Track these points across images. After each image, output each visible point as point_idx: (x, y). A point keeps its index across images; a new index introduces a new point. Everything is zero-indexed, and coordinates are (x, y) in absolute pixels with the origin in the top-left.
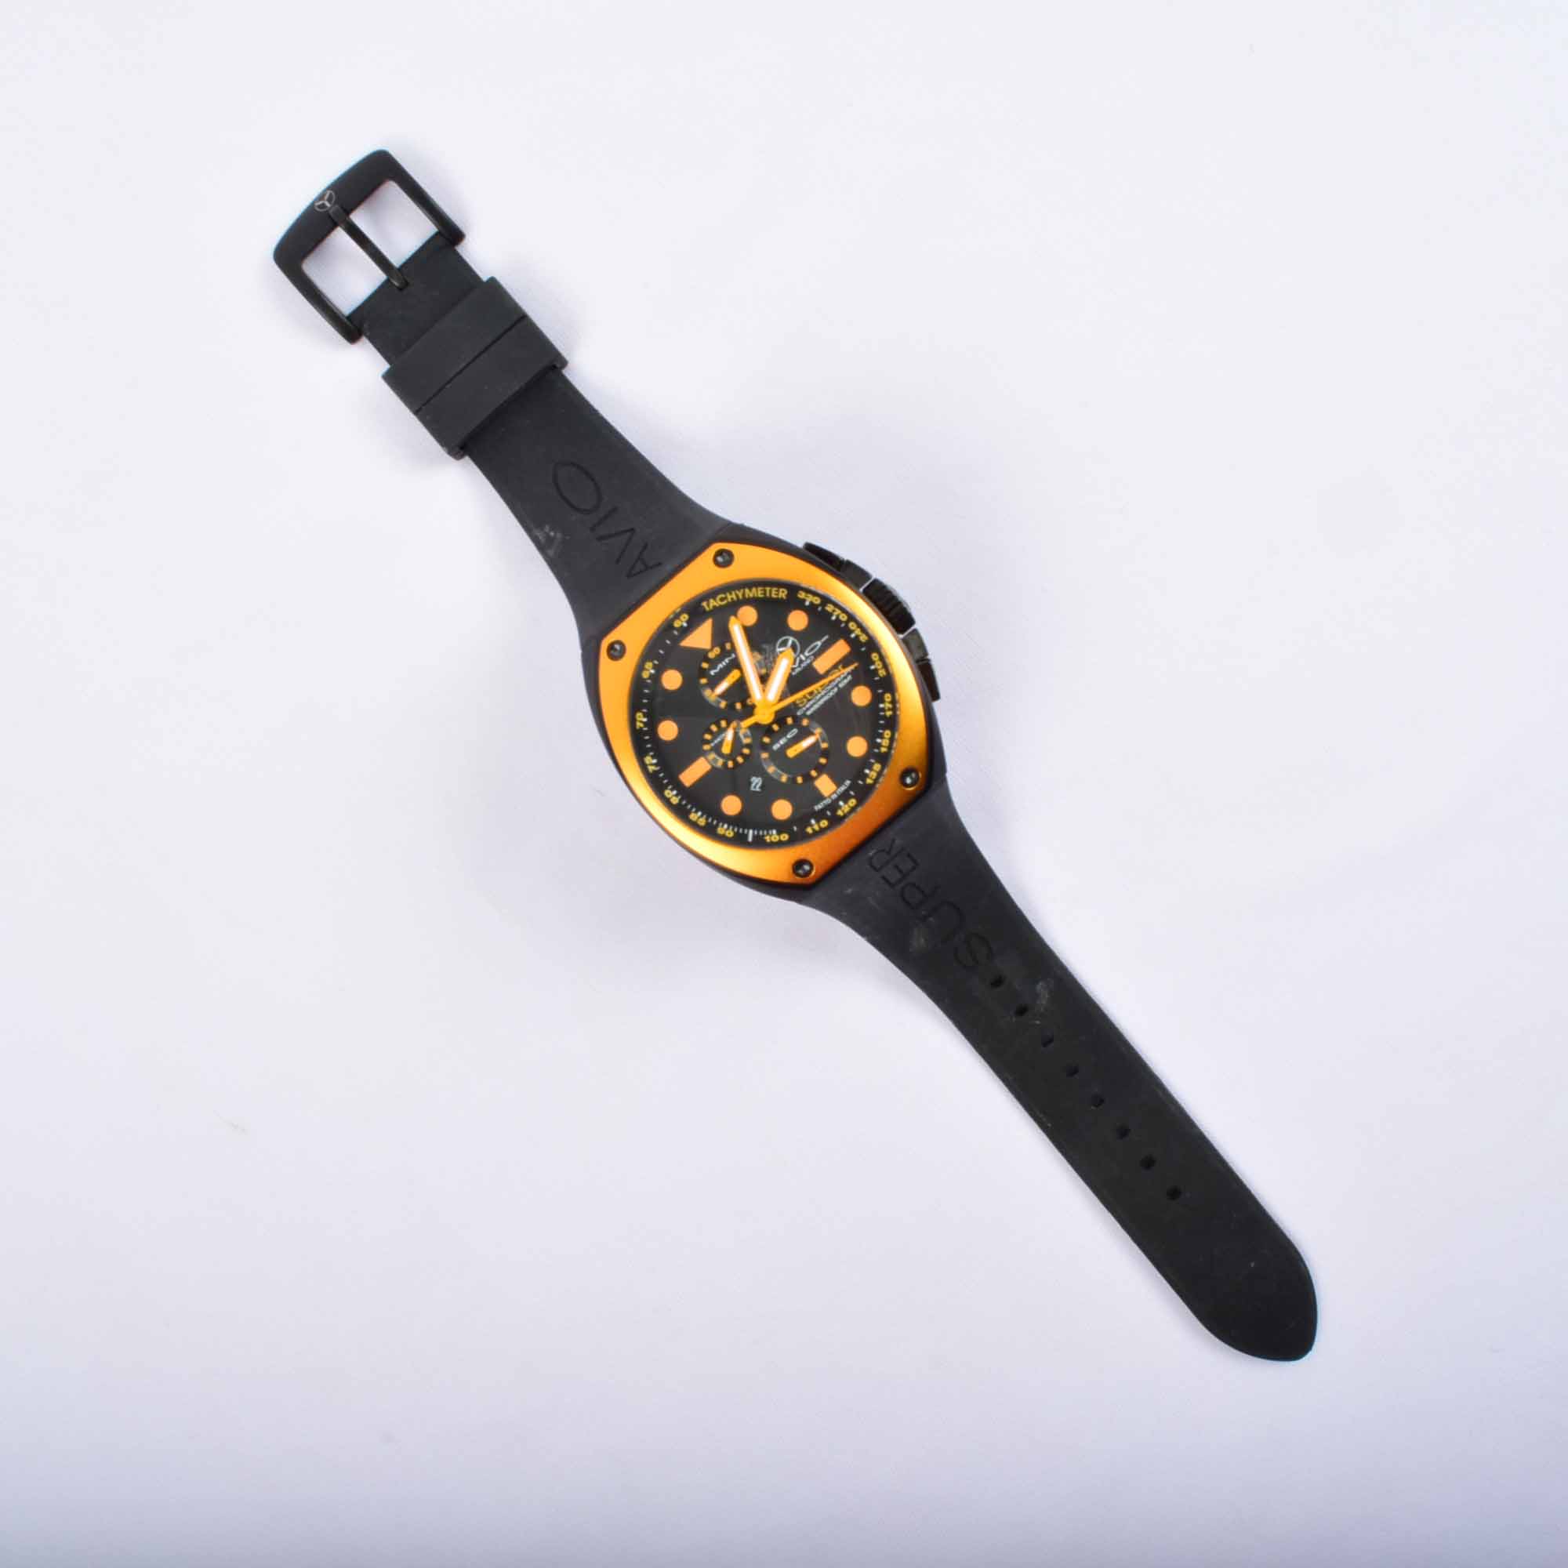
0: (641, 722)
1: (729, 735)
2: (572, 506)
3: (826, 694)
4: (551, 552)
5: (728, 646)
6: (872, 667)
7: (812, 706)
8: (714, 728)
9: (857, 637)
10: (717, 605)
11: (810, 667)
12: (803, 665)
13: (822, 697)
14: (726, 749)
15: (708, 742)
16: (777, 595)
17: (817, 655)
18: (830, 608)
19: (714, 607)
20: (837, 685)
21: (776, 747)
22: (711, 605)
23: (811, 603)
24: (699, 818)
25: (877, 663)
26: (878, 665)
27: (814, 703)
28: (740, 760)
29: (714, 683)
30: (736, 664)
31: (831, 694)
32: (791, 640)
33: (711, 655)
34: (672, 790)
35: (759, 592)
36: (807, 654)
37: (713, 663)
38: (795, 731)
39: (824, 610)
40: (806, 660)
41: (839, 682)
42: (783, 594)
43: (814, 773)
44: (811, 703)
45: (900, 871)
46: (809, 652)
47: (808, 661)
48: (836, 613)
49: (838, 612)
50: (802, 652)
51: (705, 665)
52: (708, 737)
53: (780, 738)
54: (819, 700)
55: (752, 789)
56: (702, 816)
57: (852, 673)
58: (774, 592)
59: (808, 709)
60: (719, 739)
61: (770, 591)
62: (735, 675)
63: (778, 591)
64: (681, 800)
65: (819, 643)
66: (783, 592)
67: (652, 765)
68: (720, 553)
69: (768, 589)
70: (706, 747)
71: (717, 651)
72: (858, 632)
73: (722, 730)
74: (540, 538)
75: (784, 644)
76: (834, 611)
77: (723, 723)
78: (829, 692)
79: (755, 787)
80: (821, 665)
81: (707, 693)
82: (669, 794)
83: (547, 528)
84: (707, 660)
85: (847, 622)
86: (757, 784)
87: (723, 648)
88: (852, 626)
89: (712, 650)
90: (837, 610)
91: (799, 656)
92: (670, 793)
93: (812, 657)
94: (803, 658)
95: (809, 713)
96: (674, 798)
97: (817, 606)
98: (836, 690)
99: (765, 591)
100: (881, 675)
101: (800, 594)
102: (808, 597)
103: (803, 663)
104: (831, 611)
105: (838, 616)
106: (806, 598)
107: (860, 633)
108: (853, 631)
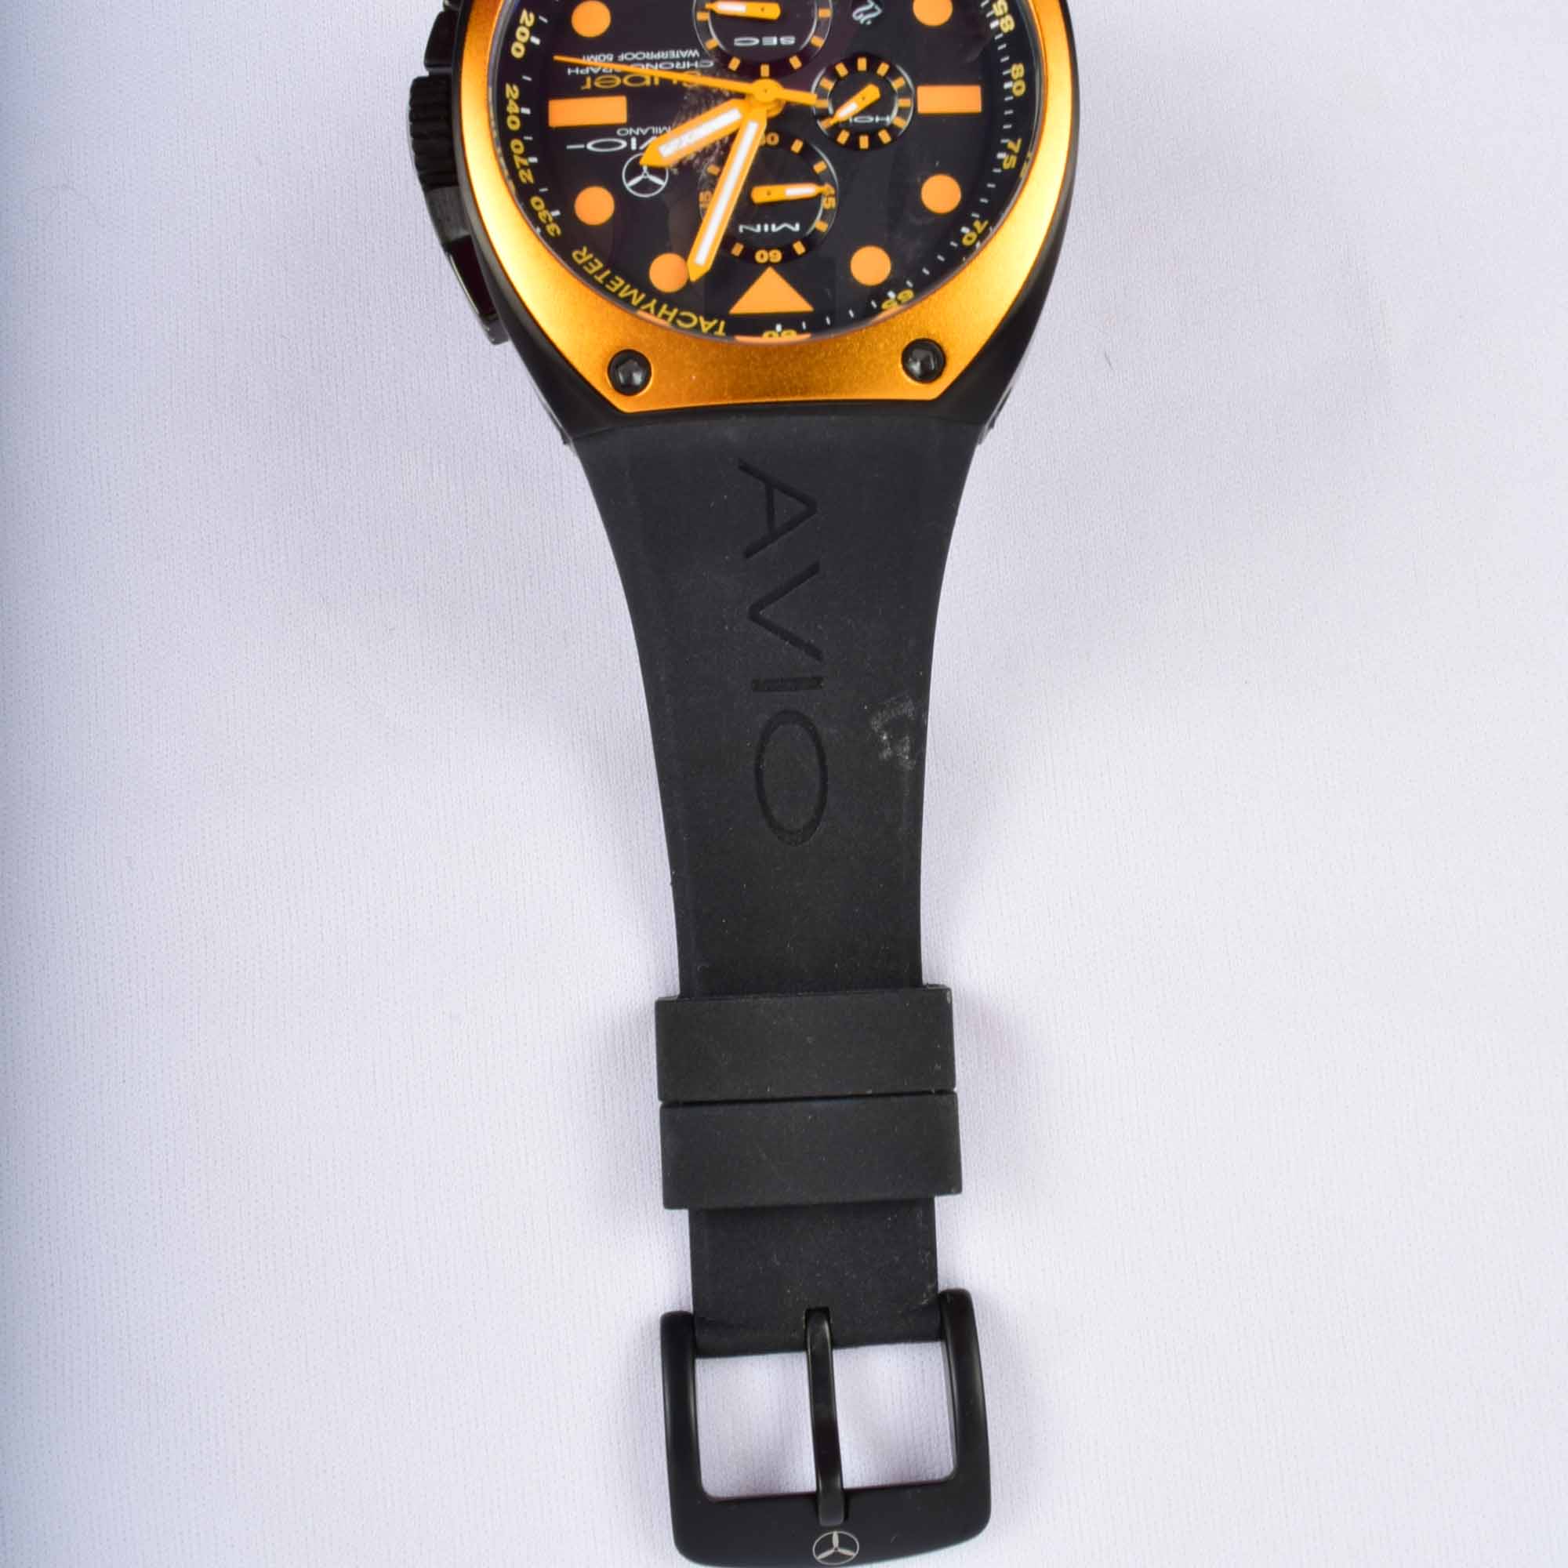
0: (972, 229)
1: (848, 110)
2: (822, 759)
4: (908, 709)
5: (738, 248)
6: (536, 41)
7: (681, 60)
8: (864, 142)
9: (520, 102)
10: (702, 319)
11: (634, 120)
12: (644, 132)
13: (653, 62)
14: (871, 93)
15: (892, 129)
16: (592, 260)
17: (609, 130)
18: (526, 176)
19: (709, 318)
20: (615, 62)
21: (789, 40)
22: (711, 324)
24: (999, 18)
25: (525, 39)
26: (523, 34)
27: (674, 61)
28: (862, 64)
29: (806, 209)
30: (746, 209)
31: (635, 56)
32: (629, 185)
33: (776, 256)
34: (1009, 92)
35: (617, 287)
36: (624, 144)
37: (783, 243)
38: (739, 42)
39: (539, 182)
40: (634, 135)
41: (608, 64)
42: (582, 255)
44: (677, 65)
46: (618, 144)
47: (630, 131)
48: (525, 162)
49: (518, 161)
50: (628, 152)
51: (799, 248)
52: (885, 137)
53: (770, 48)
54: (660, 61)
55: (879, 11)
56: (994, 18)
58: (595, 269)
59: (692, 60)
60: (871, 119)
61: (599, 273)
62: (762, 194)
63: (586, 263)
64: (1008, 65)
65: (590, 146)
66: (580, 257)
67: (1010, 152)
68: (628, 389)
69: (600, 279)
70: (900, 123)
71: (761, 256)
72: (512, 108)
73: (856, 131)
74: (907, 748)
75: (645, 186)
76: (523, 167)
77: (843, 137)
78: (634, 62)
79: (873, 10)
80: (612, 110)
81: (829, 203)
82: (1019, 88)
83: (886, 754)
84: (789, 254)
85: (518, 135)
86: (866, 13)
87: (749, 254)
88: (513, 123)
89: (768, 264)
90: (518, 166)
91: (638, 151)
92: (1016, 87)
93: (618, 132)
94: (634, 141)
95: (695, 53)
96: (1015, 76)
97: (541, 195)
98: (623, 57)
99: (606, 282)
100: (532, 16)
101: (555, 232)
102: (547, 219)
103: (641, 134)
104: (529, 171)
105: (525, 155)
106: (551, 219)
107: (511, 103)
108: (521, 116)
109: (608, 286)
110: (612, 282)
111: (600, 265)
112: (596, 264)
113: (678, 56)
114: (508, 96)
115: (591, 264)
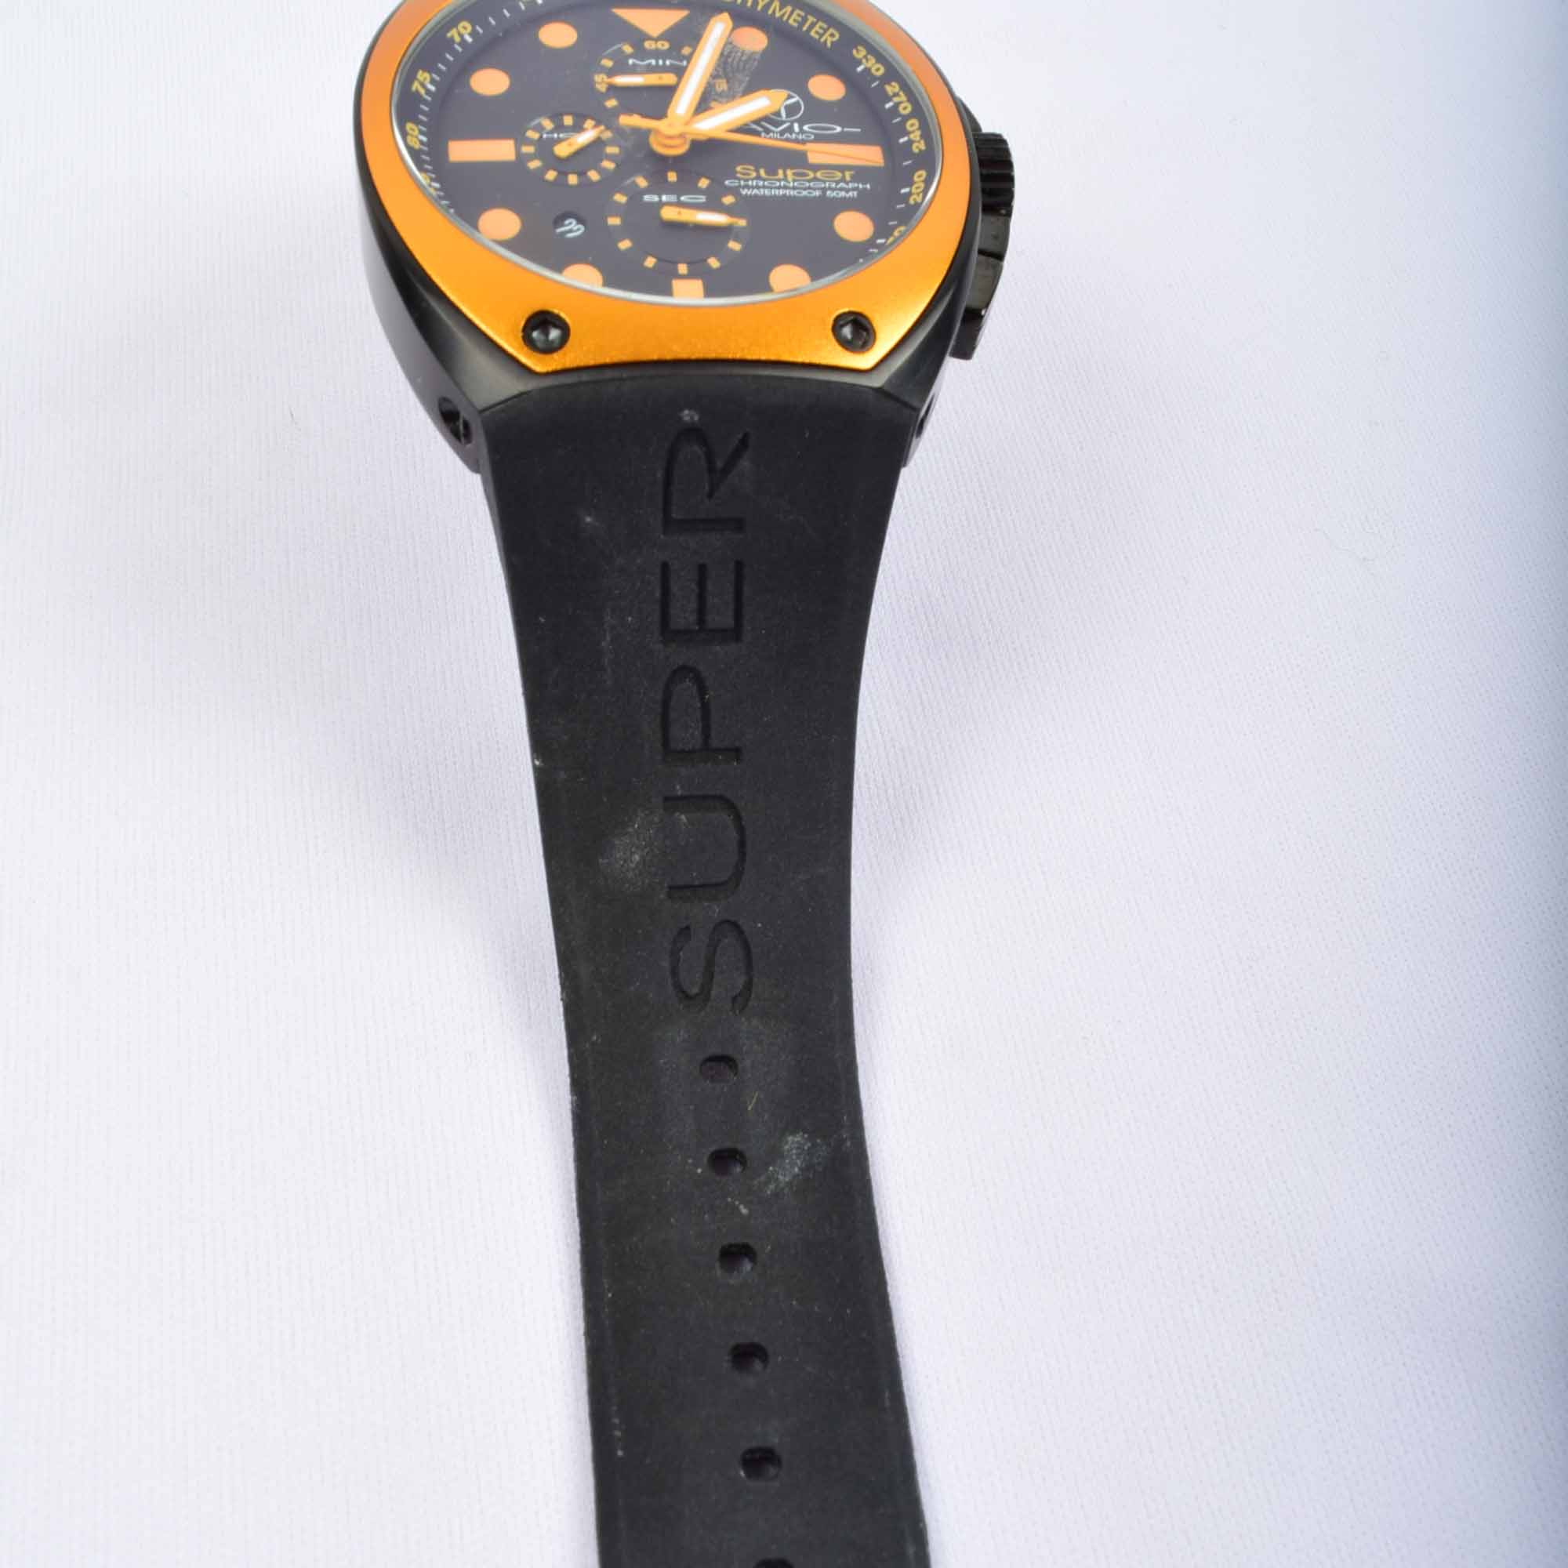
0: (461, 36)
1: (584, 139)
3: (794, 188)
5: (686, 51)
6: (905, 190)
7: (758, 187)
8: (568, 121)
9: (910, 142)
12: (787, 137)
13: (785, 187)
14: (563, 151)
15: (540, 130)
16: (821, 35)
17: (819, 139)
18: (892, 88)
20: (824, 190)
21: (650, 198)
23: (867, 70)
25: (915, 186)
26: (915, 190)
27: (766, 188)
28: (573, 179)
29: (621, 71)
30: (676, 72)
31: (805, 193)
33: (649, 43)
35: (794, 16)
36: (806, 128)
37: (644, 53)
38: (701, 198)
39: (881, 88)
40: (797, 134)
41: (830, 188)
42: (830, 38)
43: (683, 269)
44: (761, 183)
45: (701, 621)
46: (813, 128)
47: (801, 138)
48: (896, 99)
49: (903, 97)
50: (802, 122)
51: (628, 49)
52: (547, 125)
53: (668, 192)
54: (779, 188)
57: (861, 192)
58: (817, 28)
59: (747, 187)
60: (561, 135)
61: (813, 25)
62: (663, 79)
63: (825, 31)
65: (839, 129)
66: (832, 35)
69: (811, 19)
70: (533, 135)
71: (665, 46)
72: (916, 136)
73: (577, 128)
76: (896, 95)
77: (588, 122)
78: (805, 189)
80: (820, 153)
84: (636, 44)
85: (906, 118)
86: (570, 230)
87: (674, 48)
88: (913, 125)
89: (657, 40)
90: (901, 93)
91: (791, 123)
93: (813, 137)
94: (796, 131)
95: (744, 192)
97: (875, 78)
98: (817, 193)
99: (805, 20)
100: (908, 204)
101: (858, 51)
102: (867, 60)
103: (791, 134)
104: (891, 94)
105: (897, 105)
106: (864, 61)
107: (918, 138)
108: (907, 133)
109: (803, 14)
110: (800, 19)
111: (813, 33)
112: (817, 32)
113: (762, 190)
114: (922, 142)
115: (821, 31)
